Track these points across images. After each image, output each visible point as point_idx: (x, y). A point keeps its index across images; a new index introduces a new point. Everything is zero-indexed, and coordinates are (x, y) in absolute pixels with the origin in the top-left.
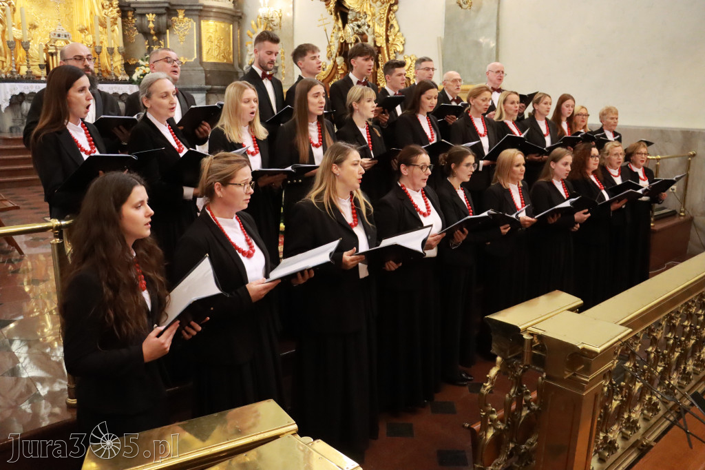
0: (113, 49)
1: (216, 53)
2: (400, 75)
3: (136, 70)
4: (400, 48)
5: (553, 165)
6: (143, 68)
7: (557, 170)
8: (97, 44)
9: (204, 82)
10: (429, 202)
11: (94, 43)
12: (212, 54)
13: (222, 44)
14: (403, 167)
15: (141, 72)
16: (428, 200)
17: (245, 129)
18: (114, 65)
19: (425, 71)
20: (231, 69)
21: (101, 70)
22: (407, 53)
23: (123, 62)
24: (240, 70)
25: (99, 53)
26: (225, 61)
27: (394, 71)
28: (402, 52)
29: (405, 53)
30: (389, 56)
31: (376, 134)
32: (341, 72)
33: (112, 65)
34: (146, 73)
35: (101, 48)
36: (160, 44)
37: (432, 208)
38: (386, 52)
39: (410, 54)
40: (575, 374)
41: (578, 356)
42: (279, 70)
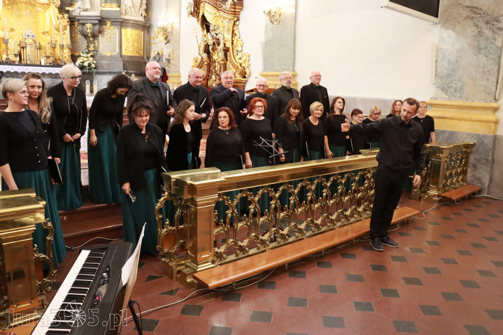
0: (63, 45)
1: (131, 50)
3: (78, 59)
4: (239, 49)
6: (83, 58)
8: (53, 42)
9: (122, 68)
11: (52, 41)
12: (129, 51)
13: (136, 44)
15: (81, 60)
18: (64, 56)
20: (142, 61)
21: (55, 59)
22: (244, 51)
23: (70, 54)
25: (54, 48)
26: (137, 55)
28: (242, 51)
29: (243, 51)
30: (233, 53)
32: (206, 63)
33: (62, 55)
34: (84, 62)
35: (55, 44)
36: (95, 43)
38: (231, 51)
39: (245, 53)
40: (193, 198)
41: (192, 188)
42: (171, 61)
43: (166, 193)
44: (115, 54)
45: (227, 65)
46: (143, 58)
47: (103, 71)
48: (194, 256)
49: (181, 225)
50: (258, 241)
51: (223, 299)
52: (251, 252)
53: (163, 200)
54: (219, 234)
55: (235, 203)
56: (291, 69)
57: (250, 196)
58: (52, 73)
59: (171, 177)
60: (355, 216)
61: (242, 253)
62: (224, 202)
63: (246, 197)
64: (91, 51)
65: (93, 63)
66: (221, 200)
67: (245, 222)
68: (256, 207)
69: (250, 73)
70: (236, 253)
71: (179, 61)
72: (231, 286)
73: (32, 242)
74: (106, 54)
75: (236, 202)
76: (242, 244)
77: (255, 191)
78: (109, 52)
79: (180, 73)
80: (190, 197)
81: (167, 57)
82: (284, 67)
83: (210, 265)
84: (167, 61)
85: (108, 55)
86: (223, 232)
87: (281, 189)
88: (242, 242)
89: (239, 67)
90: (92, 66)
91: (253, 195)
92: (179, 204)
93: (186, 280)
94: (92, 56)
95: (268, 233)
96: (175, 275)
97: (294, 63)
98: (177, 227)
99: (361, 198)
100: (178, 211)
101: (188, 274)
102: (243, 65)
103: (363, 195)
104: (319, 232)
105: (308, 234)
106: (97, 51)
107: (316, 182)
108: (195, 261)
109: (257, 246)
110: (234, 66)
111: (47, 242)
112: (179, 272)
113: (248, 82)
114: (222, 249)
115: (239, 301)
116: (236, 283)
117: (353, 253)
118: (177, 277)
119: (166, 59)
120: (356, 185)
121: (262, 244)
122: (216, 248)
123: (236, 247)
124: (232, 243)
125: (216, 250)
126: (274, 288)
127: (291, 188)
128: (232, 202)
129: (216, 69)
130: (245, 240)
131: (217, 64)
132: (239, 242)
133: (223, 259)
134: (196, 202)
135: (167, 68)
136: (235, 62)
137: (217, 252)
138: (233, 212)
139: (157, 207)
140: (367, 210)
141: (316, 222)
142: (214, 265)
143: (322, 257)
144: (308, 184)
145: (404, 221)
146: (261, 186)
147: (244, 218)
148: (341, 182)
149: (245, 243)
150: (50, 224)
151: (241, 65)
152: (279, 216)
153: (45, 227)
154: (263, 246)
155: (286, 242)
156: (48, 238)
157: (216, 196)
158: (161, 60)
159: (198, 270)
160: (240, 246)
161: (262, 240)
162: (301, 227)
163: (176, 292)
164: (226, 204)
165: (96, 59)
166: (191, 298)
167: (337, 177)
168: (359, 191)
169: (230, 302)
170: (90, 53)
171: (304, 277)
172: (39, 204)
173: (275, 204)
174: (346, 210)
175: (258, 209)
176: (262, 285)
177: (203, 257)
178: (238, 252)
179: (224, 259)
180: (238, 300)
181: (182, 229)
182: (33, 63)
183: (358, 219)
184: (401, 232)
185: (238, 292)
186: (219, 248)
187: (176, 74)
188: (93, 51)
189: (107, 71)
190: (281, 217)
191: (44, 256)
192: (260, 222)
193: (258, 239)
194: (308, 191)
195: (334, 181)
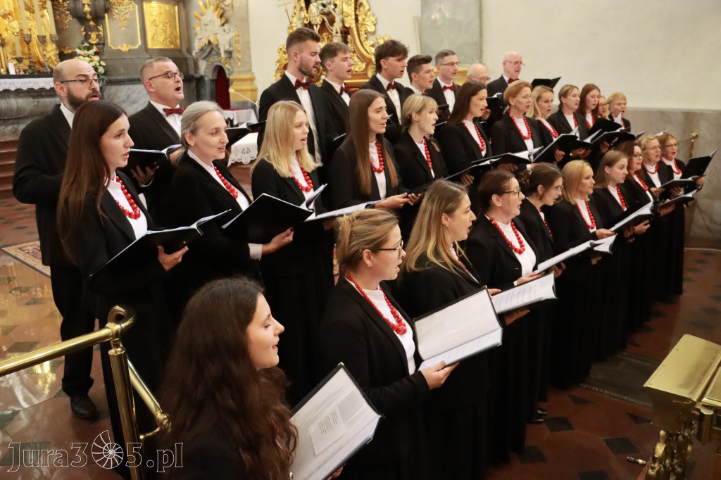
0: (44, 37)
1: (162, 38)
2: (429, 71)
4: (371, 29)
5: (607, 170)
7: (613, 175)
8: (25, 32)
10: (520, 235)
11: (22, 30)
12: (158, 39)
13: (168, 28)
14: (494, 198)
16: (518, 232)
17: (293, 158)
18: (48, 56)
19: (449, 67)
20: (178, 55)
21: (33, 62)
23: (58, 52)
24: (189, 56)
25: (28, 43)
26: (172, 47)
27: (422, 69)
28: (375, 32)
30: (359, 36)
31: (434, 148)
33: (45, 55)
35: (30, 36)
36: (98, 30)
37: (525, 242)
38: (355, 33)
39: (382, 35)
42: (235, 55)
44: (137, 47)
46: (180, 51)
47: (121, 78)
58: (45, 89)
64: (92, 45)
65: (100, 65)
71: (250, 54)
74: (120, 48)
78: (125, 45)
79: (253, 74)
81: (227, 47)
84: (228, 55)
85: (125, 48)
90: (99, 70)
94: (96, 54)
97: (481, 51)
106: (104, 44)
110: (362, 58)
119: (226, 52)
135: (227, 67)
136: (364, 53)
158: (214, 52)
165: (104, 57)
170: (92, 48)
187: (248, 76)
188: (96, 44)
189: (126, 77)
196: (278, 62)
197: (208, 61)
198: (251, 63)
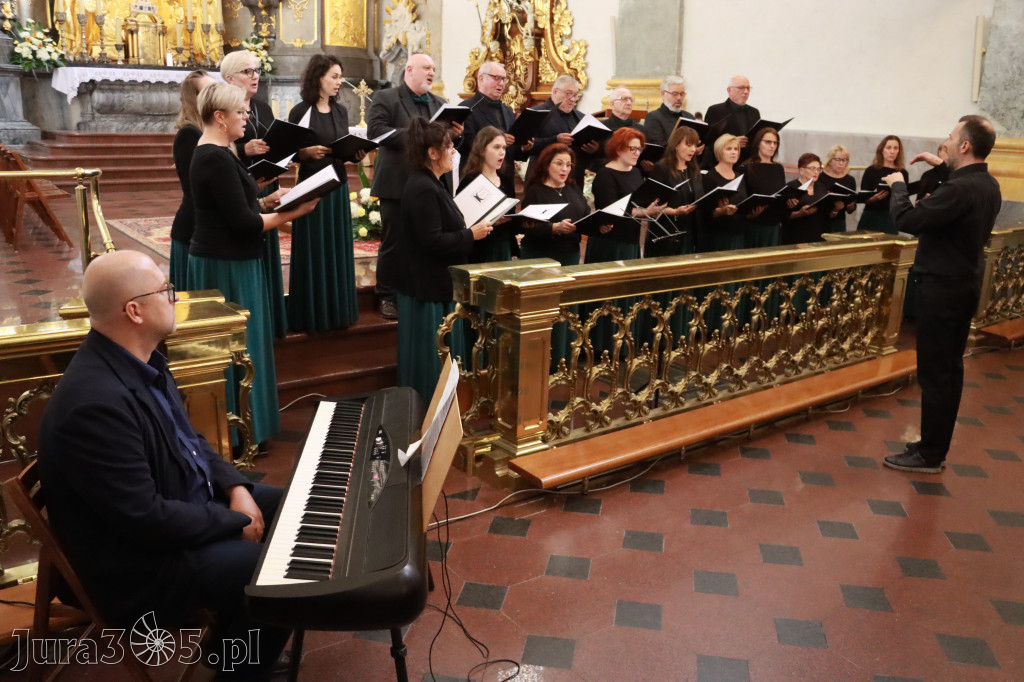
0: (208, 26)
1: (343, 34)
4: (566, 31)
8: (189, 20)
11: (186, 18)
12: (338, 36)
13: (352, 23)
18: (211, 47)
20: (364, 56)
21: (194, 54)
22: (576, 37)
23: (222, 44)
24: (376, 58)
25: (191, 32)
26: (356, 45)
28: (571, 35)
30: (553, 40)
33: (208, 47)
35: (194, 24)
36: (270, 21)
38: (549, 35)
39: (578, 39)
40: (511, 314)
41: (513, 296)
43: (458, 305)
44: (312, 43)
45: (540, 65)
46: (366, 51)
47: (288, 77)
48: (509, 427)
49: (484, 368)
50: (628, 404)
51: (566, 509)
52: (614, 424)
53: (453, 318)
54: (557, 387)
55: (588, 328)
56: (674, 72)
57: (617, 315)
59: (468, 274)
60: (811, 364)
61: (598, 425)
62: (569, 325)
63: (610, 317)
64: (262, 37)
65: (268, 62)
66: (562, 319)
67: (605, 366)
68: (626, 337)
69: (588, 82)
70: (586, 424)
71: (440, 58)
72: (580, 486)
73: (224, 386)
74: (293, 42)
75: (590, 325)
76: (599, 408)
77: (625, 306)
78: (298, 40)
79: (442, 82)
80: (507, 311)
81: (416, 49)
82: (658, 69)
83: (538, 445)
85: (298, 44)
86: (564, 383)
87: (674, 303)
88: (598, 404)
89: (566, 68)
90: (266, 67)
91: (621, 312)
92: (481, 327)
93: (495, 471)
94: (265, 48)
95: (646, 390)
96: (471, 462)
97: (680, 60)
98: (477, 372)
99: (824, 330)
100: (479, 340)
101: (499, 461)
102: (573, 65)
103: (827, 324)
104: (741, 391)
105: (720, 395)
106: (275, 38)
107: (739, 292)
108: (512, 437)
109: (626, 415)
110: (555, 66)
111: (241, 392)
112: (479, 458)
113: (583, 99)
114: (562, 416)
115: (597, 513)
116: (590, 480)
117: (807, 433)
118: (474, 468)
120: (816, 303)
121: (635, 410)
122: (550, 414)
123: (588, 414)
124: (581, 406)
125: (551, 416)
126: (662, 492)
127: (692, 302)
128: (583, 324)
129: (518, 72)
130: (605, 401)
131: (518, 63)
132: (593, 404)
133: (561, 435)
134: (519, 321)
136: (557, 59)
137: (551, 422)
138: (584, 343)
139: (440, 332)
140: (835, 354)
141: (736, 371)
142: (546, 446)
143: (749, 439)
144: (726, 295)
145: (908, 377)
146: (637, 297)
147: (605, 357)
148: (787, 296)
149: (604, 406)
150: (247, 358)
151: (568, 64)
152: (669, 356)
153: (239, 363)
154: (637, 414)
155: (681, 408)
156: (244, 384)
157: (555, 311)
158: (402, 55)
159: (518, 454)
160: (595, 412)
161: (635, 402)
162: (709, 380)
163: (476, 494)
164: (572, 328)
165: (273, 53)
166: (507, 505)
167: (780, 286)
168: (820, 316)
169: (580, 514)
170: (261, 42)
171: (718, 474)
172: (238, 314)
173: (662, 332)
174: (795, 352)
175: (631, 341)
176: (637, 486)
177: (526, 428)
178: (591, 423)
179: (565, 435)
180: (596, 511)
181: (485, 375)
182: (151, 63)
183: (817, 370)
184: (904, 398)
185: (595, 497)
186: (555, 414)
188: (266, 37)
189: (295, 77)
190: (672, 359)
191: (235, 417)
192: (634, 367)
193: (628, 399)
194: (724, 310)
195: (773, 291)
196: (469, 68)
197: (396, 65)
198: (441, 69)
